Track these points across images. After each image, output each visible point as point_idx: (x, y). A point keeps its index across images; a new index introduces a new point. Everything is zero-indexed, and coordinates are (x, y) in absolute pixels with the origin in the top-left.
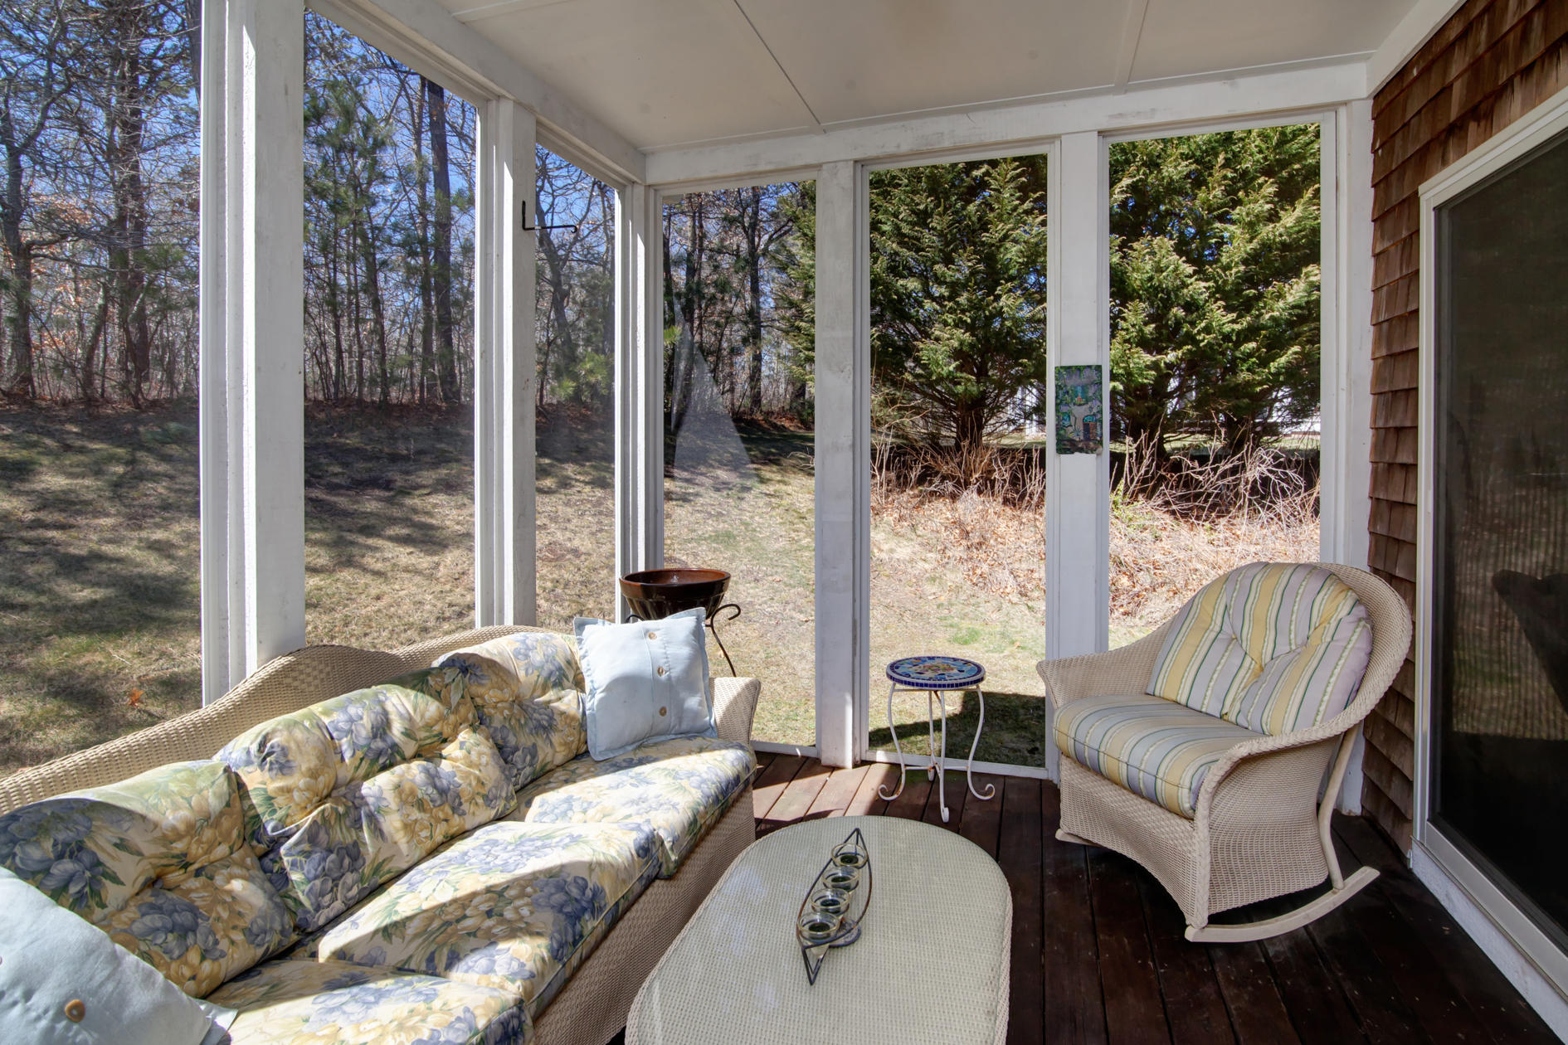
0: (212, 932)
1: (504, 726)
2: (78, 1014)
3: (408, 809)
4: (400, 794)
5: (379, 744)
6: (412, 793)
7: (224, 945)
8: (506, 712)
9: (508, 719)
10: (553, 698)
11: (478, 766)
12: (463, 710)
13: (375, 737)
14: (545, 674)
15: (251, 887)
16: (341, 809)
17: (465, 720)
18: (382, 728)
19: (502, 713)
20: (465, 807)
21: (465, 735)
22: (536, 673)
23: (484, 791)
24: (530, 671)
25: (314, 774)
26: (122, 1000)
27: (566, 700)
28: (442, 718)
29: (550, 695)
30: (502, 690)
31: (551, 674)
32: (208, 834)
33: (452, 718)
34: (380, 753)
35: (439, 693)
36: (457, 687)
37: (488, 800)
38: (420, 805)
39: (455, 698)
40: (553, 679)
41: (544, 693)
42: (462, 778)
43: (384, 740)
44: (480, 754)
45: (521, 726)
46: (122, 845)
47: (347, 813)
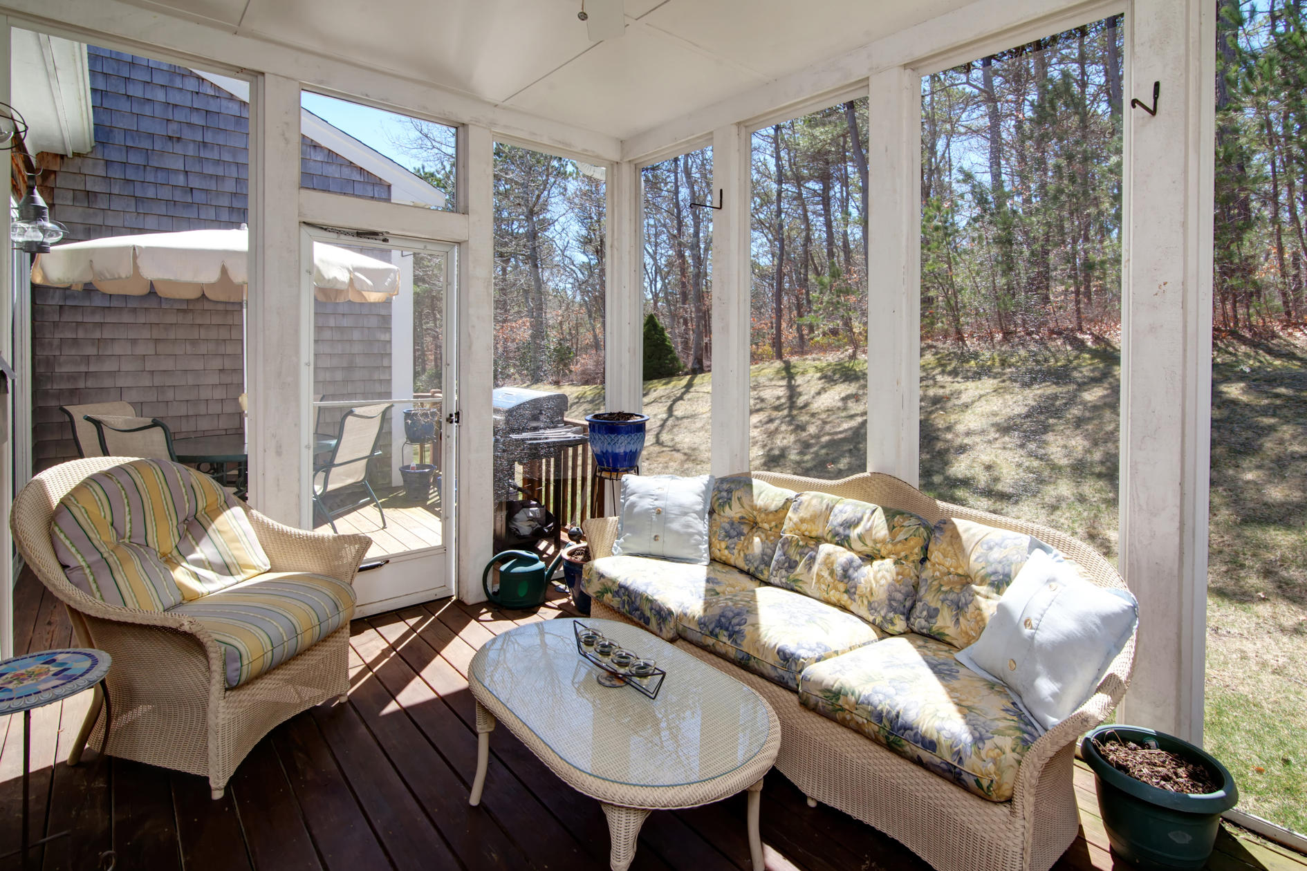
0: (735, 544)
1: (926, 580)
2: (659, 513)
3: (824, 568)
4: (827, 558)
5: (841, 530)
6: (832, 563)
7: (736, 551)
8: (937, 574)
9: (934, 578)
10: (983, 592)
11: (877, 582)
12: (899, 547)
13: (841, 525)
14: (990, 570)
15: (760, 544)
16: (801, 543)
17: (898, 554)
18: (850, 524)
19: (934, 571)
20: (856, 597)
21: (888, 563)
22: (983, 564)
23: (872, 599)
24: (980, 560)
25: (802, 521)
26: (672, 521)
27: (990, 601)
28: (883, 542)
29: (983, 589)
30: (945, 557)
31: (995, 573)
32: (763, 515)
33: (890, 546)
34: (837, 534)
35: (894, 527)
36: (907, 532)
37: (871, 607)
38: (832, 573)
39: (901, 537)
40: (993, 578)
41: (980, 584)
42: (866, 581)
43: (844, 530)
44: (883, 577)
45: (939, 590)
46: (739, 499)
47: (802, 547)
